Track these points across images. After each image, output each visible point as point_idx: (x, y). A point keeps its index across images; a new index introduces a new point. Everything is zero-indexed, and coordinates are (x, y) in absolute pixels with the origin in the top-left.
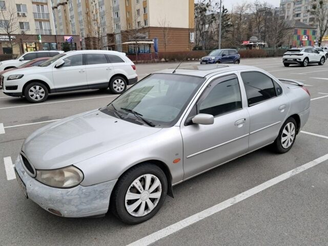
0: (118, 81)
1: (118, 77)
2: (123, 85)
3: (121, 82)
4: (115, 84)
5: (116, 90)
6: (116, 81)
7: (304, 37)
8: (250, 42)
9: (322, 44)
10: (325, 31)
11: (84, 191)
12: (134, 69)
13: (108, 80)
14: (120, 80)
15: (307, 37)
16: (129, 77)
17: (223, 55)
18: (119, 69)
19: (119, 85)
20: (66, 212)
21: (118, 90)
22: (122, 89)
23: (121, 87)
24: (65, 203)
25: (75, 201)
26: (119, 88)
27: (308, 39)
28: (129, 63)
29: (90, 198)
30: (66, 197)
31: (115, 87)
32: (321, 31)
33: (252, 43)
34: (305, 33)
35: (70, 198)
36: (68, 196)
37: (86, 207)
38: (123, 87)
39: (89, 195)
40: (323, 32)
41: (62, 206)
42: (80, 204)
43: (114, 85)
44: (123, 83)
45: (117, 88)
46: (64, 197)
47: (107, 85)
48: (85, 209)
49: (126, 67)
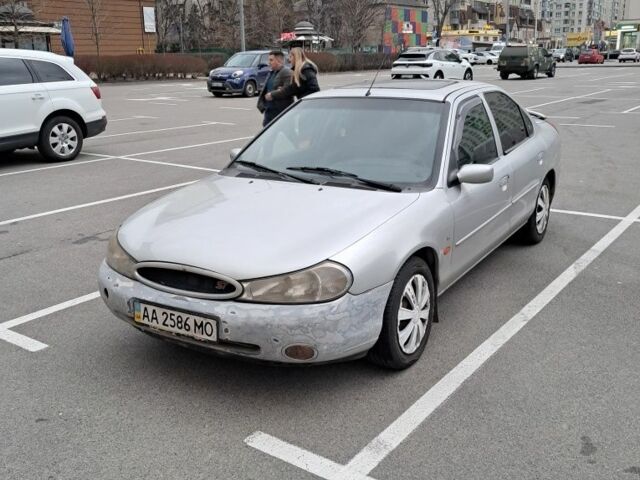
0: (60, 128)
1: (62, 118)
2: (72, 139)
3: (69, 131)
4: (54, 135)
5: (56, 150)
6: (55, 129)
7: (405, 26)
8: (298, 35)
9: (442, 42)
10: (445, 14)
11: (355, 303)
12: (98, 97)
13: (37, 128)
14: (65, 126)
15: (411, 26)
16: (88, 118)
17: (261, 66)
18: (63, 99)
19: (63, 139)
20: (325, 347)
21: (62, 151)
22: (70, 147)
23: (70, 142)
24: (328, 329)
25: (344, 323)
26: (65, 145)
27: (414, 30)
28: (84, 82)
29: (363, 315)
30: (330, 317)
31: (55, 145)
32: (437, 13)
33: (302, 38)
34: (407, 17)
35: (337, 317)
36: (333, 314)
37: (356, 334)
38: (74, 144)
39: (362, 311)
40: (441, 16)
41: (323, 333)
42: (350, 329)
43: (52, 140)
44: (73, 133)
45: (59, 146)
46: (327, 318)
47: (36, 138)
48: (354, 338)
49: (77, 92)
